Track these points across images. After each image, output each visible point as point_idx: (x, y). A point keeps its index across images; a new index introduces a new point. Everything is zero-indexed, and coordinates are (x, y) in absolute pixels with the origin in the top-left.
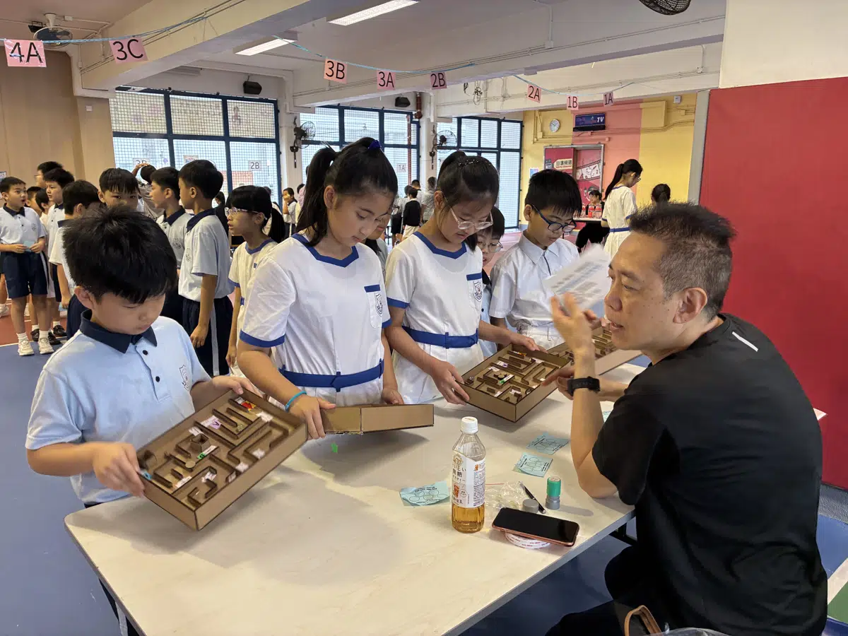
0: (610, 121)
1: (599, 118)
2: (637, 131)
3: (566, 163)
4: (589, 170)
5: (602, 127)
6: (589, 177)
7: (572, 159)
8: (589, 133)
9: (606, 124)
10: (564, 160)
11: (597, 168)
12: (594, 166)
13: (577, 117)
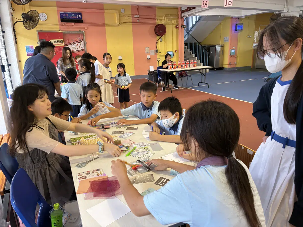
0: (85, 17)
1: (78, 15)
2: (104, 25)
3: (58, 42)
4: (73, 46)
5: (80, 21)
6: (75, 50)
7: (62, 40)
8: (73, 24)
9: (83, 19)
10: (57, 40)
11: (79, 45)
12: (77, 44)
13: (61, 13)
